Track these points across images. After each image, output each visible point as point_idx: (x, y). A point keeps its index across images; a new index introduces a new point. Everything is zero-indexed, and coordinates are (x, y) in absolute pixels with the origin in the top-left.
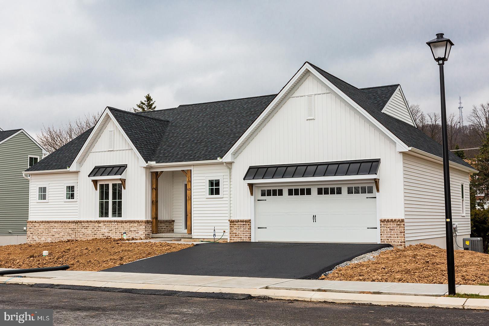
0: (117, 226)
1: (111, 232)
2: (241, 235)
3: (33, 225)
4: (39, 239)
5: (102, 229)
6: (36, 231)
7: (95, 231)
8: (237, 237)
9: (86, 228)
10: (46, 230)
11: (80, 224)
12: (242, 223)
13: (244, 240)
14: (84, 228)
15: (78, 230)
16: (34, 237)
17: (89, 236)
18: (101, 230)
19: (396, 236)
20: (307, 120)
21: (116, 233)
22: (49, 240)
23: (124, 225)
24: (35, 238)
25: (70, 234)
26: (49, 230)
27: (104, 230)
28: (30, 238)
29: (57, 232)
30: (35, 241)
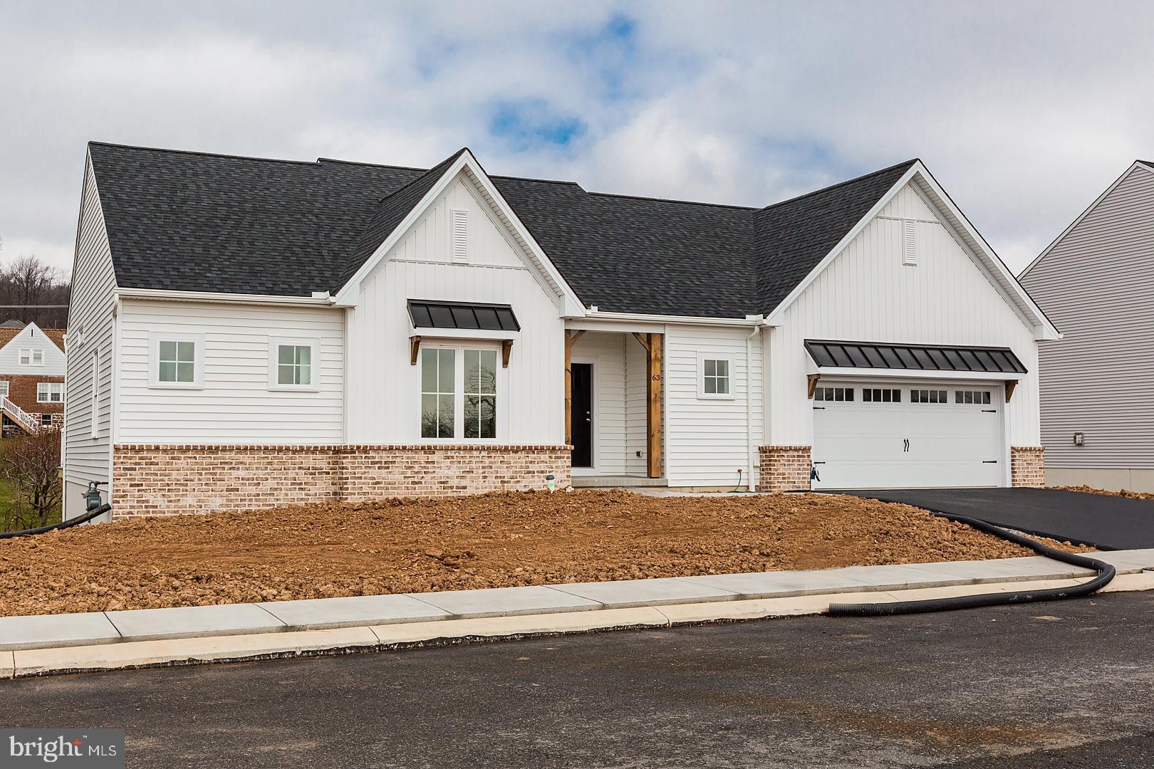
0: (487, 461)
1: (469, 475)
2: (793, 478)
3: (141, 458)
4: (170, 501)
5: (440, 468)
6: (159, 478)
7: (417, 473)
8: (786, 481)
9: (383, 465)
10: (201, 474)
11: (364, 456)
12: (796, 454)
13: (800, 487)
14: (377, 466)
15: (356, 471)
16: (148, 496)
17: (394, 488)
18: (437, 470)
19: (1034, 474)
20: (906, 264)
21: (485, 477)
22: (217, 504)
23: (508, 457)
24: (151, 499)
25: (301, 484)
26: (215, 474)
27: (446, 472)
28: (129, 498)
29: (248, 479)
30: (151, 510)
